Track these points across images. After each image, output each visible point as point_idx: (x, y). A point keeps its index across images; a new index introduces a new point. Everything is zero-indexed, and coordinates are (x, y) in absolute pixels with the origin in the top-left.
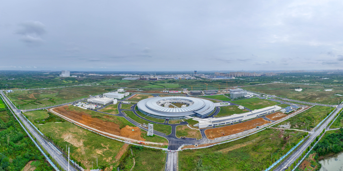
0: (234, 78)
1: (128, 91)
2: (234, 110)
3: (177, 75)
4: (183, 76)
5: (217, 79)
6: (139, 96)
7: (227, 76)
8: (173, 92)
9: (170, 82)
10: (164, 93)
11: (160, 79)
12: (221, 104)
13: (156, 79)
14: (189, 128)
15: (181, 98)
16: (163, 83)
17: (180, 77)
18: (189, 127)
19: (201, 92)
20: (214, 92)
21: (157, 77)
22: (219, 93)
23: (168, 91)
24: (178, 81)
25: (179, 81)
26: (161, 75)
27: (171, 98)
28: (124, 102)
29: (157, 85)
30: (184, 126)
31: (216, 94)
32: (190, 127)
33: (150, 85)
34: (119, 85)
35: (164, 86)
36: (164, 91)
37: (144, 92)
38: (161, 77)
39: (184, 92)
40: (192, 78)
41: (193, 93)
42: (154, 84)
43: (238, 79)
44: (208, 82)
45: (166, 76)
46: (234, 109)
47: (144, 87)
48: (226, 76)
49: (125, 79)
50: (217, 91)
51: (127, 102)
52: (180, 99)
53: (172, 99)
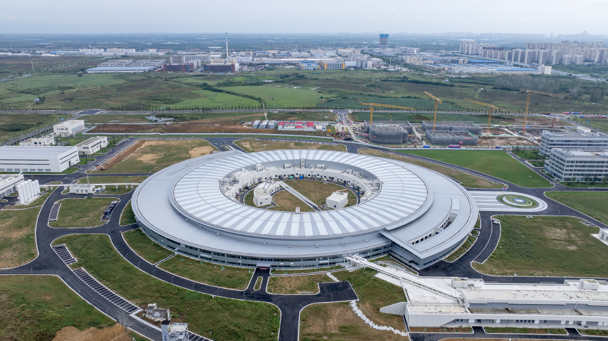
0: (548, 71)
1: (104, 126)
2: (573, 248)
3: (313, 51)
4: (333, 53)
5: (473, 69)
6: (153, 150)
7: (516, 60)
8: (291, 128)
9: (284, 79)
10: (258, 129)
11: (245, 68)
12: (500, 199)
13: (231, 68)
14: (360, 318)
15: (323, 159)
16: (258, 84)
17: (326, 57)
18: (360, 313)
19: (411, 131)
20: (466, 134)
21: (236, 60)
22: (485, 138)
23: (272, 123)
24: (315, 76)
25: (320, 77)
26: (249, 49)
27: (284, 158)
28: (75, 188)
29: (234, 94)
30: (338, 311)
31: (473, 143)
32: (364, 317)
33: (205, 96)
34: (71, 99)
35: (259, 99)
36: (256, 122)
37: (175, 130)
38: (249, 59)
39: (339, 127)
40: (370, 64)
41: (374, 134)
42: (221, 91)
43: (569, 77)
44: (437, 84)
45: (271, 52)
46: (571, 242)
47: (179, 106)
48: (510, 59)
49: (99, 68)
50: (476, 132)
51: (90, 188)
52: (320, 162)
53: (288, 161)
